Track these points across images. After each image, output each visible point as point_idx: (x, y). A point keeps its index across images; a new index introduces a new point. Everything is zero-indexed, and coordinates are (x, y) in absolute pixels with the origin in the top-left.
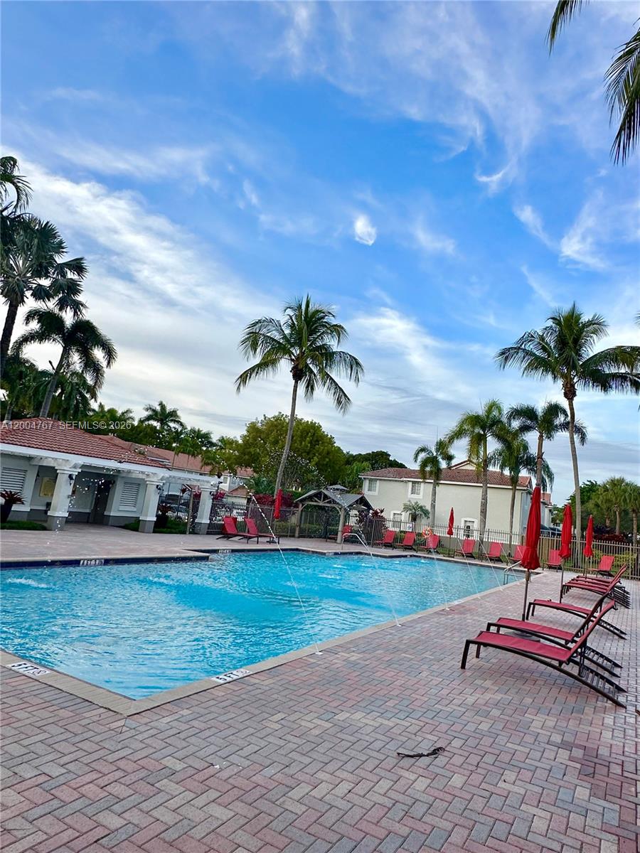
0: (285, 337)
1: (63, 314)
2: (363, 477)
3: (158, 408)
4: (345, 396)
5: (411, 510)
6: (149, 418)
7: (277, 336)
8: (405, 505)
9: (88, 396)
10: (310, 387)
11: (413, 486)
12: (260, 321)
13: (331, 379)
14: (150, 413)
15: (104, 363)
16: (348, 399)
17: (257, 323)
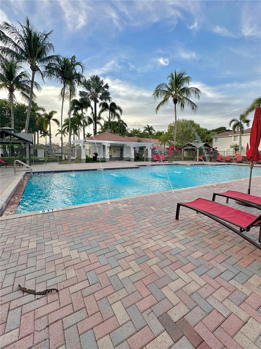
0: (169, 89)
1: (107, 102)
2: (212, 137)
3: (147, 127)
4: (195, 105)
5: (233, 147)
6: (145, 130)
7: (166, 89)
8: (231, 145)
9: (125, 126)
10: (182, 105)
11: (234, 138)
12: (159, 86)
13: (188, 99)
14: (145, 129)
15: (120, 114)
16: (196, 106)
17: (158, 86)
